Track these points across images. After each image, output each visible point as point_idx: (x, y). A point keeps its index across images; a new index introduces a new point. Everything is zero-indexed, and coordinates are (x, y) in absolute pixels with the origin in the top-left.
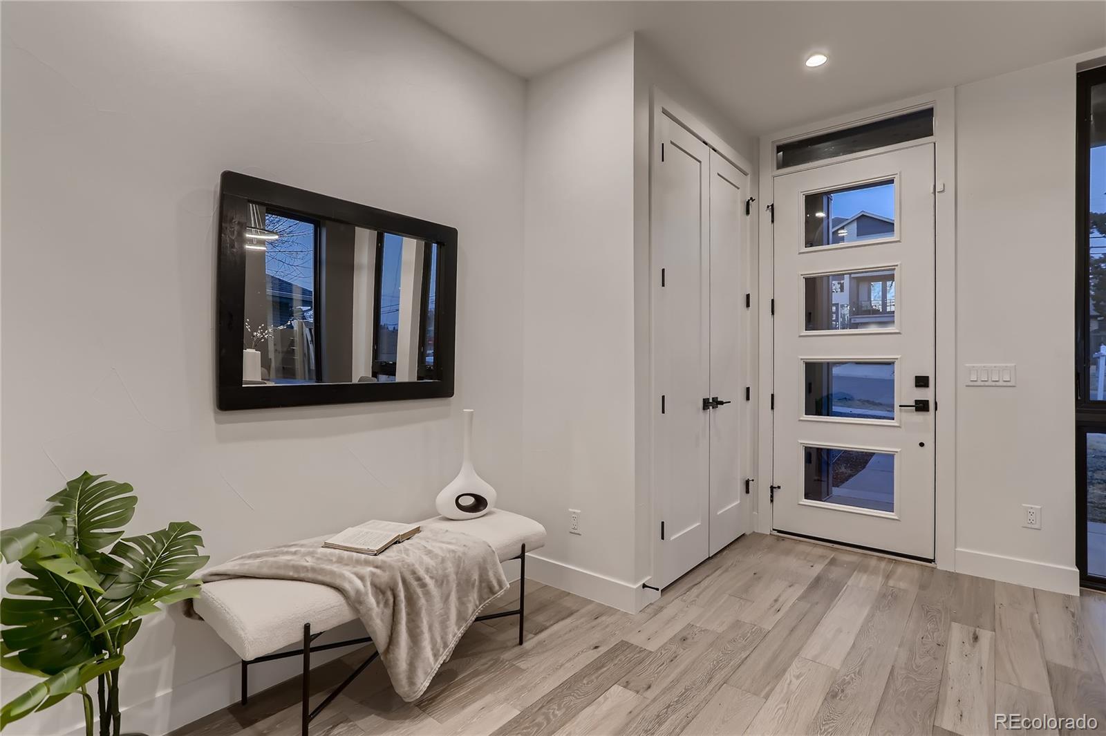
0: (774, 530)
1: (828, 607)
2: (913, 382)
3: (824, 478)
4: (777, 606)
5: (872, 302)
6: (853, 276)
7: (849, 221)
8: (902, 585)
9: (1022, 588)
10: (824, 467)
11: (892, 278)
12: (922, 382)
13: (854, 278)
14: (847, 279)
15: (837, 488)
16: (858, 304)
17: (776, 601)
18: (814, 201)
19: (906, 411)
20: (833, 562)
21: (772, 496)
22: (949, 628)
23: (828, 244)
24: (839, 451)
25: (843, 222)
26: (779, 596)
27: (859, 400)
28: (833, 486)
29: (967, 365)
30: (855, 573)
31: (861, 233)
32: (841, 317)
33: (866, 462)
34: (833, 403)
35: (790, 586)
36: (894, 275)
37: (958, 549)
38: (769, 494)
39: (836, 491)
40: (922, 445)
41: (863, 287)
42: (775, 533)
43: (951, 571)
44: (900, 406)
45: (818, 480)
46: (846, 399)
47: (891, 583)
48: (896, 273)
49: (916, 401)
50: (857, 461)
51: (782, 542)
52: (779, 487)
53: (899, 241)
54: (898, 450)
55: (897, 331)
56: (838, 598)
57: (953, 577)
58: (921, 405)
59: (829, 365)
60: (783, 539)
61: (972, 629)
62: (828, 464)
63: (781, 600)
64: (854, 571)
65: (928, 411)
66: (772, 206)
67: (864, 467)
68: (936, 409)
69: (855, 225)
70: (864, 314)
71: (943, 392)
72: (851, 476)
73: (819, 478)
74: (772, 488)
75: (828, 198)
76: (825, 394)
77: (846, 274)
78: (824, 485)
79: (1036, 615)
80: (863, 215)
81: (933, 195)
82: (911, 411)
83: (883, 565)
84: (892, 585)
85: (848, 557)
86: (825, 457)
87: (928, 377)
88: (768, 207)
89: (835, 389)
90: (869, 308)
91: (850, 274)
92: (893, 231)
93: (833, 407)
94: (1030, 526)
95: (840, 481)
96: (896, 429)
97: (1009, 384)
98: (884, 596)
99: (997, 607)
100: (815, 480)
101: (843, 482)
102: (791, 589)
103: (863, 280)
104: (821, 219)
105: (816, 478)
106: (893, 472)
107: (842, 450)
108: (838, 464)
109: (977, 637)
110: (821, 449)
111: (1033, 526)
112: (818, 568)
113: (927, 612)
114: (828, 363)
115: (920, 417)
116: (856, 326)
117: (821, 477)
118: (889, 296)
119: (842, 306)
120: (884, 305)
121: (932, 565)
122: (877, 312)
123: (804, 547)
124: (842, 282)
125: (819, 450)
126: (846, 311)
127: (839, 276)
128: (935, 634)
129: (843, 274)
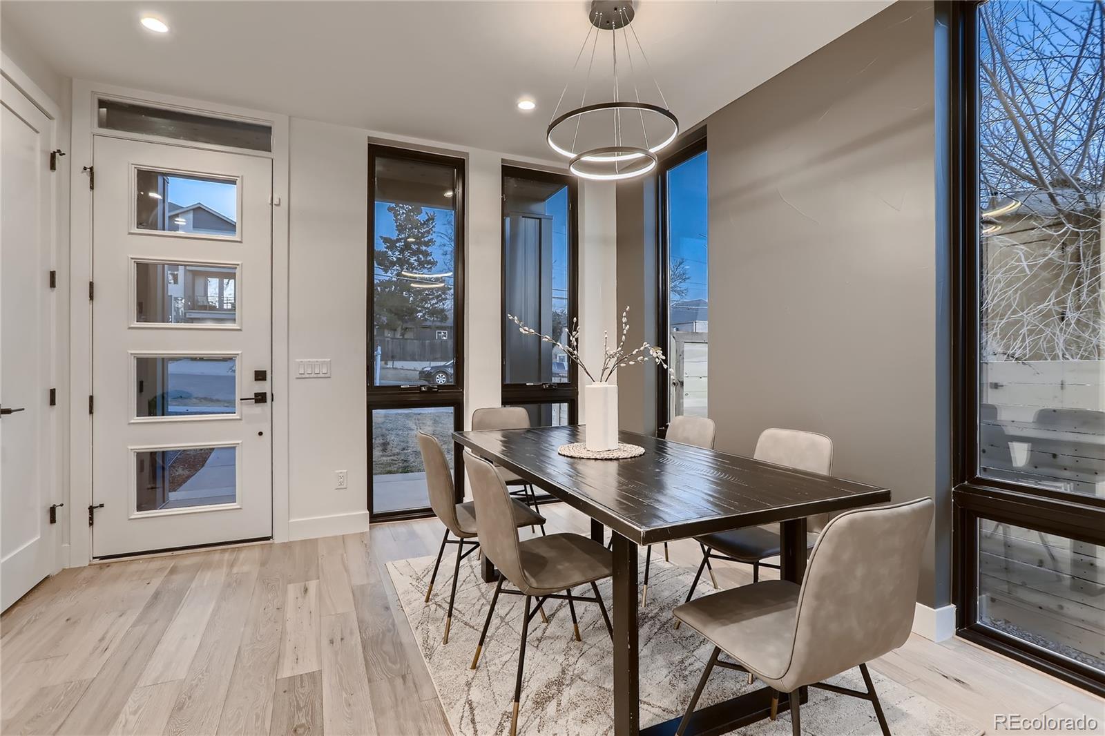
0: (94, 558)
1: (170, 620)
2: (252, 376)
3: (159, 484)
4: (104, 645)
5: (209, 298)
6: (188, 268)
7: (185, 210)
8: (246, 568)
9: (335, 538)
10: (159, 472)
11: (232, 276)
12: (260, 376)
13: (189, 271)
14: (181, 272)
15: (174, 493)
16: (194, 299)
17: (102, 639)
18: (147, 179)
19: (247, 404)
20: (173, 571)
21: (91, 519)
22: (285, 592)
23: (164, 229)
24: (176, 452)
25: (177, 209)
26: (107, 632)
27: (196, 398)
28: (170, 491)
29: (297, 360)
30: (199, 573)
31: (197, 225)
32: (175, 310)
33: (205, 460)
34: (169, 403)
35: (121, 616)
36: (235, 273)
37: (291, 521)
38: (87, 515)
39: (172, 496)
40: (261, 434)
41: (199, 282)
42: (97, 561)
43: (286, 541)
44: (241, 399)
45: (152, 488)
46: (183, 397)
47: (235, 570)
48: (238, 272)
49: (255, 394)
50: (195, 460)
51: (107, 569)
52: (102, 506)
53: (240, 242)
54: (240, 442)
55: (238, 328)
56: (181, 605)
57: (287, 546)
58: (260, 397)
59: (165, 361)
60: (108, 565)
61: (303, 584)
62: (163, 469)
63: (109, 636)
64: (197, 572)
65: (266, 402)
66: (91, 169)
67: (203, 466)
68: (272, 400)
69: (191, 215)
70: (198, 309)
71: (278, 384)
72: (189, 477)
73: (153, 485)
74: (91, 509)
75: (164, 179)
76: (159, 393)
77: (181, 265)
78: (159, 491)
79: (345, 555)
80: (200, 208)
81: (270, 206)
82: (251, 404)
83: (226, 556)
84: (235, 572)
85: (191, 559)
86: (159, 461)
87: (265, 371)
88: (85, 168)
89: (172, 386)
90: (206, 303)
91: (185, 266)
92: (235, 231)
93: (169, 407)
94: (339, 487)
95: (177, 484)
96: (237, 422)
97: (326, 375)
98: (229, 585)
99: (320, 559)
100: (148, 489)
101: (180, 485)
102: (122, 620)
103: (199, 273)
104: (155, 201)
105: (149, 486)
106: (234, 465)
107: (179, 451)
108: (174, 467)
109: (307, 589)
110: (156, 452)
111: (343, 487)
112: (156, 583)
113: (268, 584)
114: (163, 359)
115: (259, 409)
116: (192, 320)
117: (156, 484)
118: (226, 294)
119: (176, 299)
120: (221, 301)
121: (271, 541)
122: (213, 308)
123: (139, 565)
124: (176, 273)
125: (153, 454)
126: (181, 304)
127: (174, 266)
128: (275, 601)
129: (178, 265)
